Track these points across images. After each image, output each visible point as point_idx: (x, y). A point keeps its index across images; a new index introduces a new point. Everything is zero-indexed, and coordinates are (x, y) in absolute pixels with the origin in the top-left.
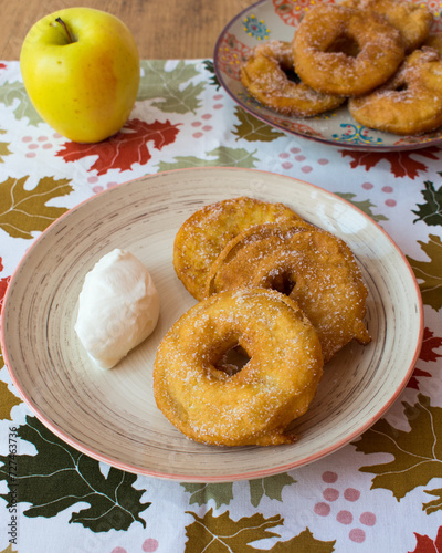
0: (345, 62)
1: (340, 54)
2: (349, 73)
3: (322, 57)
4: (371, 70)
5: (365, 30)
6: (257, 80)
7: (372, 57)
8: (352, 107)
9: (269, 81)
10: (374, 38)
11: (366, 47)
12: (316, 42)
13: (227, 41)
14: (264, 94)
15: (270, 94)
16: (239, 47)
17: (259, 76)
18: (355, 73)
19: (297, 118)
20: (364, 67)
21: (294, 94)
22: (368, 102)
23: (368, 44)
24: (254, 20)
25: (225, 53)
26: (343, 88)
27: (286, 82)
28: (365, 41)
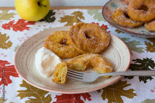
0: (144, 13)
1: (142, 10)
2: (145, 15)
3: (137, 11)
4: (152, 14)
5: (150, 4)
6: (117, 17)
7: (152, 11)
8: (146, 25)
9: (120, 18)
10: (153, 6)
11: (150, 8)
12: (135, 7)
13: (105, 8)
14: (119, 21)
15: (121, 21)
16: (109, 10)
17: (117, 16)
18: (147, 16)
19: (128, 28)
20: (149, 14)
21: (128, 21)
22: (151, 23)
23: (151, 7)
24: (113, 3)
25: (105, 11)
26: (143, 19)
27: (125, 18)
28: (150, 7)
